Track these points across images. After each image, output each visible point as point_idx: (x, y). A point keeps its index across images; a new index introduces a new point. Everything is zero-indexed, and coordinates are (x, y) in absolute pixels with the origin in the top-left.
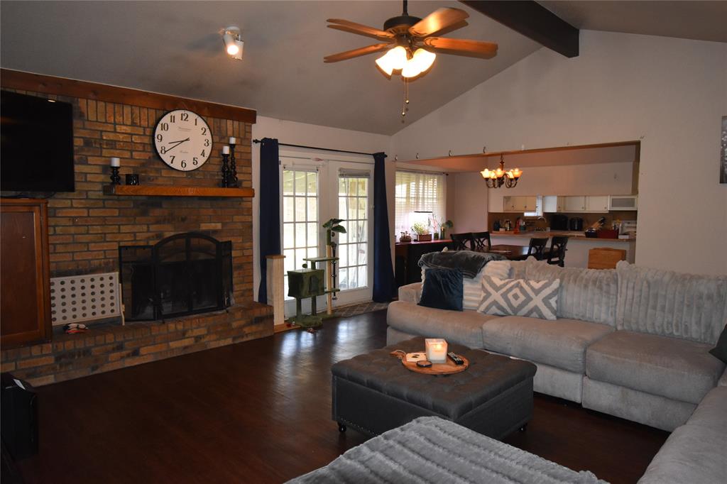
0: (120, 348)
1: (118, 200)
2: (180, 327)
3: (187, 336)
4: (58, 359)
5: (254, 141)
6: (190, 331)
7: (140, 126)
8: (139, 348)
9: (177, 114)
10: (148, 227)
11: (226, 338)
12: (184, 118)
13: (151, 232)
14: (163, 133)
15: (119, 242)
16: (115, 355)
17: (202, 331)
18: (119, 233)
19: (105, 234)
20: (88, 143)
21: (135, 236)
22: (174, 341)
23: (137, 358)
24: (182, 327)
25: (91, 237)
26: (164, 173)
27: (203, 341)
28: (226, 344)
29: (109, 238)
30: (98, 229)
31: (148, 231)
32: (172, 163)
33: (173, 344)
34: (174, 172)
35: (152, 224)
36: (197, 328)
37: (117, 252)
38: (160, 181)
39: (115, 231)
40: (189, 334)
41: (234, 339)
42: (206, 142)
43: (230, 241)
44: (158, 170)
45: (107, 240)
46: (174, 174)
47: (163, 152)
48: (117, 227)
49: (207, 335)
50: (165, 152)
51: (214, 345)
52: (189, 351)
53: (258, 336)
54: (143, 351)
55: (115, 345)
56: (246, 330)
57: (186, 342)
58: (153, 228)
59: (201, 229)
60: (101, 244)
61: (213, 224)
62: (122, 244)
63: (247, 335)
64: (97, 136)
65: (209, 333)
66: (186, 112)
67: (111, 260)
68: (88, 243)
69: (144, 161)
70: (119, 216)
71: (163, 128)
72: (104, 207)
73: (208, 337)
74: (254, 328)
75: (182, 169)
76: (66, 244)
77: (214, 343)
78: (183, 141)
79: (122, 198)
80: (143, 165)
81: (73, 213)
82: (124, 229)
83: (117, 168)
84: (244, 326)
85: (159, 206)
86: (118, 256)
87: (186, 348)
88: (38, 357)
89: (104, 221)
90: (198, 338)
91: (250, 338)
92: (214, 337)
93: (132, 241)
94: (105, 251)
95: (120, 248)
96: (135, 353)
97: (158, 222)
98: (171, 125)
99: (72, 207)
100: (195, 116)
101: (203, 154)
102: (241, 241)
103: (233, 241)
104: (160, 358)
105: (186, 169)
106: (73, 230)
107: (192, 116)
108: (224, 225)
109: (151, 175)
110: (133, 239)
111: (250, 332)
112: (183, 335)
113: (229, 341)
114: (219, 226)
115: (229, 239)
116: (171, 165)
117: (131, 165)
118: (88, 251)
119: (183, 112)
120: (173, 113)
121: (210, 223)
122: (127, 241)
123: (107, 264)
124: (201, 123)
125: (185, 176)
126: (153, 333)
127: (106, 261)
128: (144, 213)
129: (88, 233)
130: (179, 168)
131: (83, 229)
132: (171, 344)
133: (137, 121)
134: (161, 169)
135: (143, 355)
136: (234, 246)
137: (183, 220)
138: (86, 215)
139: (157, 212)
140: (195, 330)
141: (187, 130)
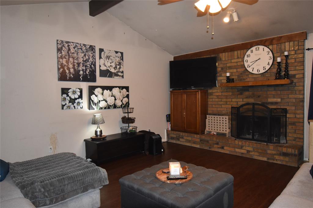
0: (217, 144)
1: (232, 89)
2: (240, 143)
3: (243, 148)
4: (201, 140)
5: (306, 50)
6: (245, 147)
7: (240, 58)
8: (224, 146)
9: (254, 49)
10: (243, 100)
11: (263, 157)
12: (257, 49)
13: (244, 102)
14: (248, 59)
15: (232, 105)
16: (216, 146)
17: (250, 149)
18: (232, 101)
19: (227, 102)
20: (222, 69)
21: (237, 103)
22: (237, 148)
23: (223, 150)
24: (241, 144)
25: (222, 103)
26: (250, 76)
27: (251, 153)
28: (263, 160)
29: (228, 103)
30: (225, 100)
31: (243, 101)
32: (253, 71)
33: (237, 150)
34: (254, 75)
35: (244, 98)
36: (248, 147)
37: (231, 109)
38: (248, 80)
39: (230, 101)
40: (244, 148)
41: (268, 159)
42: (270, 58)
43: (286, 109)
44: (247, 75)
45: (228, 104)
46: (255, 76)
47: (248, 67)
48: (231, 99)
49: (253, 151)
50: (249, 67)
51: (256, 157)
52: (244, 156)
53: (284, 163)
54: (225, 148)
55: (216, 142)
56: (277, 157)
57: (243, 151)
58: (245, 100)
59: (268, 101)
60: (226, 105)
61: (275, 99)
62: (233, 106)
63: (277, 160)
64: (225, 66)
65: (254, 151)
66: (258, 46)
67: (229, 112)
68: (221, 105)
69: (242, 72)
70: (232, 95)
71: (248, 56)
72: (227, 92)
73: (253, 153)
74: (282, 158)
75: (258, 73)
76: (215, 105)
77: (256, 156)
78: (257, 60)
79: (233, 88)
80: (241, 74)
81: (217, 94)
82: (233, 100)
83: (229, 77)
84: (275, 154)
85: (248, 90)
86: (231, 110)
87: (242, 153)
88: (196, 138)
89: (226, 97)
90: (248, 151)
91: (279, 162)
92: (257, 154)
93: (236, 105)
94: (227, 108)
95: (232, 107)
96: (223, 148)
97: (247, 98)
98: (251, 54)
99: (217, 92)
100: (263, 47)
101: (269, 64)
102: (294, 109)
103: (288, 109)
104: (231, 154)
105: (260, 73)
106: (217, 100)
107: (261, 47)
108: (282, 99)
109: (245, 77)
110: (236, 104)
111: (279, 159)
112: (241, 147)
113: (265, 159)
114: (279, 100)
115: (286, 107)
116: (253, 72)
117: (236, 74)
118: (222, 107)
119: (256, 47)
120: (252, 49)
121: (274, 98)
122: (235, 105)
123: (227, 113)
124: (266, 49)
125: (260, 76)
126: (229, 142)
127: (227, 112)
128: (241, 94)
129: (221, 101)
130: (256, 73)
131: (220, 100)
132: (236, 149)
133: (239, 56)
134: (249, 74)
135: (225, 150)
136: (289, 112)
137: (259, 97)
138: (221, 94)
139: (247, 93)
140: (247, 147)
141: (259, 54)
